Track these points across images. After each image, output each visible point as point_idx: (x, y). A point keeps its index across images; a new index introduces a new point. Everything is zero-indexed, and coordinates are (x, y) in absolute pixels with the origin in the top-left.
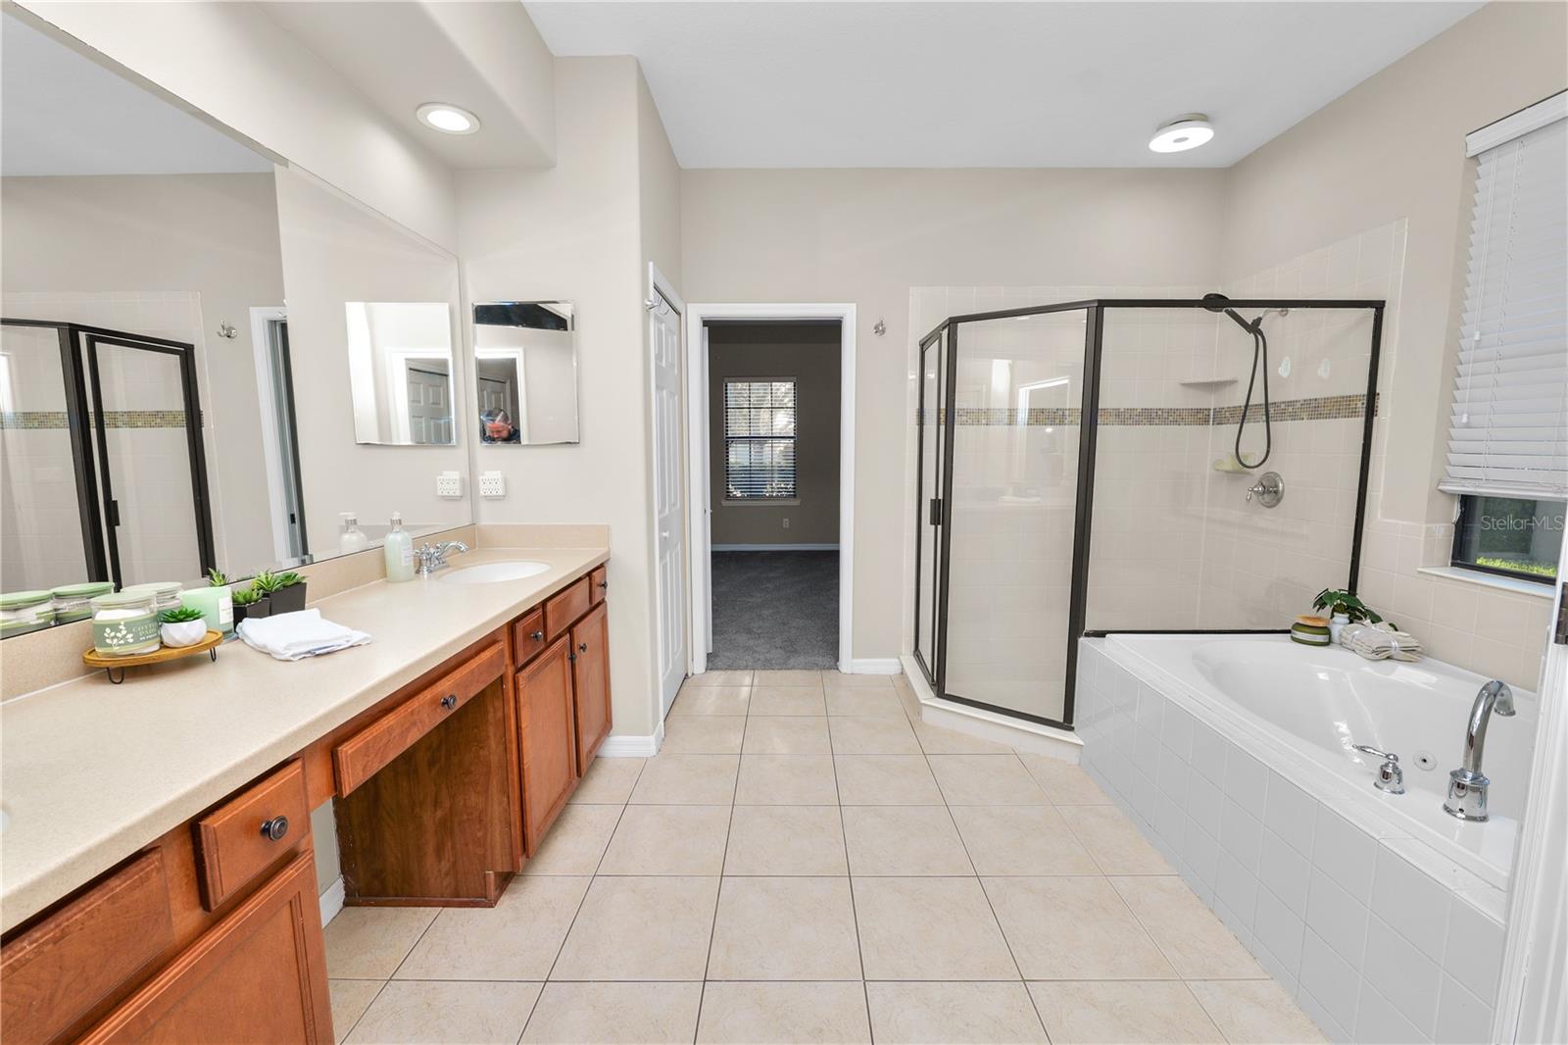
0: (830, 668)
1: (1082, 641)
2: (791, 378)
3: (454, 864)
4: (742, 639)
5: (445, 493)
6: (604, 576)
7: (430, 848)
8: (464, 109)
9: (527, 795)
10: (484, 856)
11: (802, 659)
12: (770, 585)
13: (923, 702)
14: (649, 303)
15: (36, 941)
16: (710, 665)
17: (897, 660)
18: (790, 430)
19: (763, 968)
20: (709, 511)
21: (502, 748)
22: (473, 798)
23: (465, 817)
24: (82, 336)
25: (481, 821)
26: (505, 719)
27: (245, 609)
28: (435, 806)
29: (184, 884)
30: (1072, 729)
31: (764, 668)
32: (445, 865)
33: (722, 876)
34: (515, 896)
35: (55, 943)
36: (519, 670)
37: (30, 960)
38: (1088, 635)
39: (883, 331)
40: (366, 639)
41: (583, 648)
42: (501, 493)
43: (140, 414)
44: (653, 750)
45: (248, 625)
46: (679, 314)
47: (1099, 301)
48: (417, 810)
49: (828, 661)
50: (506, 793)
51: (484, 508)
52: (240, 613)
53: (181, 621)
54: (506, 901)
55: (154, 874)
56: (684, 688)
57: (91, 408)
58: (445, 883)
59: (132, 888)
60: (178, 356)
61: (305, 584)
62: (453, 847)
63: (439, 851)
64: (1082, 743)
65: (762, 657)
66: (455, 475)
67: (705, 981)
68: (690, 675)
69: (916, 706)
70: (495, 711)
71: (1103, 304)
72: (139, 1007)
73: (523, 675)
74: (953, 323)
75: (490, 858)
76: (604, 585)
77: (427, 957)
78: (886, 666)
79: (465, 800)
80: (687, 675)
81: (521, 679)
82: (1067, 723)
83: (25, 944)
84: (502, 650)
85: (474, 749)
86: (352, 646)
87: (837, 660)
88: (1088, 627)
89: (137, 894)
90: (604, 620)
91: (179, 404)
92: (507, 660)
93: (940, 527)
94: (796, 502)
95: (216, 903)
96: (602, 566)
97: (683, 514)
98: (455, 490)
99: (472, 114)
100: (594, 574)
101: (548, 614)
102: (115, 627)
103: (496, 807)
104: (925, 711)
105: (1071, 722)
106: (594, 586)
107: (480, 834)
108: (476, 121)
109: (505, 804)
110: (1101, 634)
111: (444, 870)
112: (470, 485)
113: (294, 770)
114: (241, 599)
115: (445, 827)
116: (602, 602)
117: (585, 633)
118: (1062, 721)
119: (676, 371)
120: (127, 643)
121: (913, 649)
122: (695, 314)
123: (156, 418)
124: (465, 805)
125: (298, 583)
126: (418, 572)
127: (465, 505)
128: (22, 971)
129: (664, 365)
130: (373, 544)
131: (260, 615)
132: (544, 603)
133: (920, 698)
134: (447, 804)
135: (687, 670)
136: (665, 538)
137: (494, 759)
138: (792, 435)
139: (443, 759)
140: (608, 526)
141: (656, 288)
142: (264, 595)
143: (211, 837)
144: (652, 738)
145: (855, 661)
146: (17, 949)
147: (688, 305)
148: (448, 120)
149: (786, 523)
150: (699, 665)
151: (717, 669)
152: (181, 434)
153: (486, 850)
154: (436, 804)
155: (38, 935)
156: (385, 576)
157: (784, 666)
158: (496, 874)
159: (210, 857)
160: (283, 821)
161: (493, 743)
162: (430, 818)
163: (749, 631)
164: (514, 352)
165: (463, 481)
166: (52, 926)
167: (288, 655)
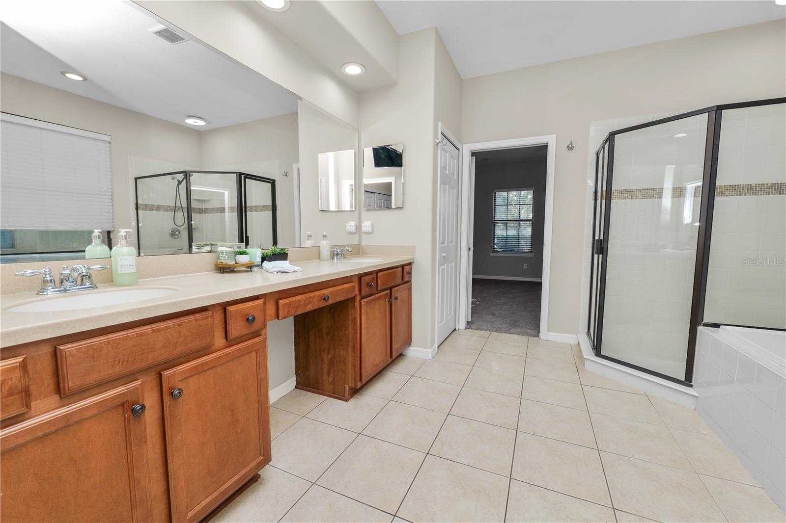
0: (534, 336)
1: (700, 329)
2: (531, 188)
3: (334, 379)
4: (489, 317)
5: (349, 231)
6: (411, 269)
7: (325, 371)
8: (359, 64)
9: (363, 354)
10: (345, 378)
11: (519, 330)
12: (511, 296)
13: (585, 357)
14: (437, 141)
15: (173, 323)
16: (468, 326)
17: (576, 336)
18: (531, 216)
19: (458, 456)
20: (472, 249)
21: (353, 331)
22: (342, 352)
23: (339, 360)
24: (243, 176)
25: (344, 362)
26: (355, 317)
27: (265, 258)
28: (328, 353)
29: (221, 327)
30: (691, 386)
31: (497, 331)
32: (330, 379)
33: (449, 414)
34: (356, 400)
35: (179, 326)
36: (362, 298)
37: (171, 328)
38: (705, 325)
39: (572, 148)
40: (300, 270)
41: (396, 299)
42: (370, 231)
43: (259, 206)
44: (430, 356)
45: (266, 263)
46: (458, 150)
47: (718, 106)
48: (322, 353)
49: (533, 332)
50: (354, 351)
51: (364, 237)
52: (264, 259)
53: (242, 254)
54: (352, 401)
55: (210, 318)
56: (453, 334)
57: (243, 205)
58: (330, 387)
59: (202, 319)
60: (270, 184)
61: (287, 254)
62: (334, 372)
63: (329, 372)
64: (697, 395)
65: (496, 327)
66: (353, 223)
67: (428, 454)
68: (457, 329)
69: (582, 360)
70: (352, 315)
71: (720, 108)
72: (202, 361)
73: (364, 301)
74: (612, 135)
75: (347, 379)
76: (410, 273)
77: (318, 412)
78: (569, 339)
79: (339, 352)
80: (455, 329)
81: (362, 302)
82: (688, 381)
83: (171, 322)
84: (354, 286)
85: (343, 330)
86: (294, 272)
87: (539, 333)
88: (706, 320)
89: (204, 322)
90: (410, 289)
91: (270, 203)
92: (357, 292)
93: (601, 256)
94: (532, 255)
95: (230, 338)
96: (410, 264)
97: (457, 248)
98: (353, 229)
99: (362, 65)
100: (405, 267)
101: (379, 278)
102: (222, 253)
103: (350, 357)
104: (587, 362)
105: (691, 382)
106: (405, 273)
107: (344, 368)
108: (364, 69)
109: (354, 357)
110: (717, 326)
111: (330, 381)
112: (359, 227)
113: (261, 301)
114: (265, 255)
115: (331, 362)
116: (409, 281)
117: (399, 292)
118: (684, 380)
119: (455, 178)
120: (225, 259)
121: (587, 331)
122: (467, 150)
123: (263, 208)
124: (339, 354)
125: (284, 253)
126: (333, 259)
127: (357, 236)
128: (169, 330)
129: (447, 172)
130: (316, 245)
131: (270, 261)
132: (377, 272)
133: (584, 355)
134: (332, 353)
135: (455, 326)
136: (444, 256)
137: (351, 336)
138: (531, 219)
139: (332, 333)
140: (414, 246)
141: (442, 134)
142: (273, 255)
143: (230, 315)
144: (430, 351)
145: (548, 333)
146: (168, 323)
147: (464, 145)
148: (353, 70)
149: (525, 266)
150: (462, 325)
151: (472, 329)
152: (269, 214)
153: (345, 376)
154: (329, 352)
155: (174, 321)
156: (319, 259)
157: (508, 332)
158: (349, 387)
159: (229, 321)
160: (254, 318)
161: (350, 328)
162: (326, 357)
163: (493, 314)
164: (391, 179)
165: (356, 225)
166: (178, 320)
167: (272, 271)
